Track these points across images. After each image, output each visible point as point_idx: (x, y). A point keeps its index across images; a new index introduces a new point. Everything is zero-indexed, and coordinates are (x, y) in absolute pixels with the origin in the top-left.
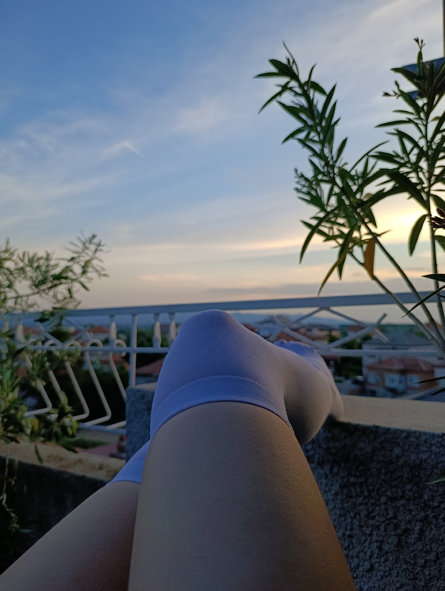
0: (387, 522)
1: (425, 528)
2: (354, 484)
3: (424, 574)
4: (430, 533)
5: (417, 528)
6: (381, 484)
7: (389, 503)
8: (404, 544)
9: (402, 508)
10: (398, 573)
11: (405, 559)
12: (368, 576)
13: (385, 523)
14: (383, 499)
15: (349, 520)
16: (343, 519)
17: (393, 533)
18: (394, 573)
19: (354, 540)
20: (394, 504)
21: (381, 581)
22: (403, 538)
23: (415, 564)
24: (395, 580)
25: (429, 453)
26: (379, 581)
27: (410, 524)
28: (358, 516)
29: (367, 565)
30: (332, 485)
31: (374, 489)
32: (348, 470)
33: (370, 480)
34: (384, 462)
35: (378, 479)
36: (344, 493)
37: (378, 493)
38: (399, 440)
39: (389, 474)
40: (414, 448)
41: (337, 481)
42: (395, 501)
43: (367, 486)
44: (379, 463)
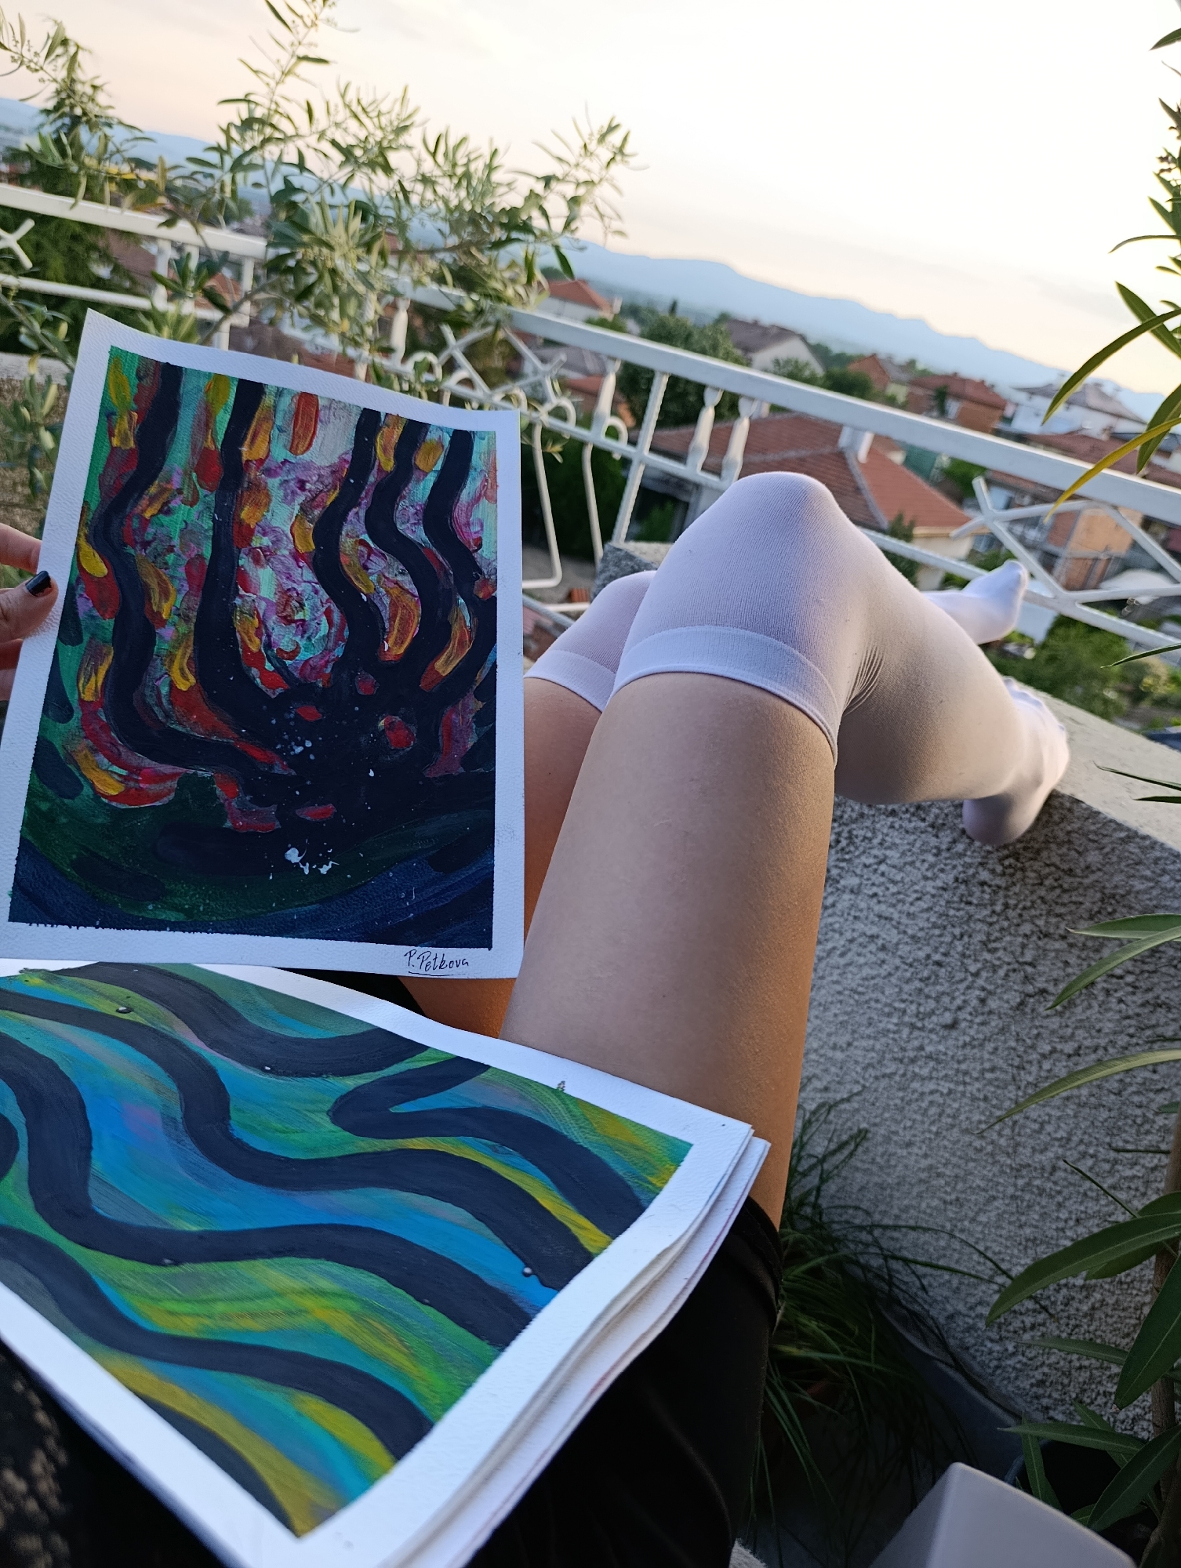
0: (1016, 966)
2: (983, 884)
3: (1041, 1067)
4: (1084, 1011)
6: (1033, 902)
7: (1034, 938)
8: (1028, 1010)
9: (1053, 954)
10: (996, 1049)
11: (1018, 1034)
12: (941, 1033)
13: (1011, 967)
14: (1027, 928)
15: (948, 939)
16: (937, 932)
17: (1016, 987)
18: (990, 1046)
19: (942, 972)
20: (1040, 943)
21: (960, 1049)
22: (1032, 1000)
23: (1033, 1047)
24: (987, 1057)
25: (1152, 884)
27: (1055, 985)
28: (966, 939)
29: (948, 1018)
30: (942, 871)
31: (1016, 906)
32: (983, 857)
33: (1016, 889)
34: (1058, 868)
35: (1032, 892)
36: (959, 892)
37: (1021, 915)
38: (1105, 841)
39: (1058, 891)
40: (1128, 865)
41: (954, 867)
42: (1046, 940)
43: (1006, 896)
44: (1048, 865)
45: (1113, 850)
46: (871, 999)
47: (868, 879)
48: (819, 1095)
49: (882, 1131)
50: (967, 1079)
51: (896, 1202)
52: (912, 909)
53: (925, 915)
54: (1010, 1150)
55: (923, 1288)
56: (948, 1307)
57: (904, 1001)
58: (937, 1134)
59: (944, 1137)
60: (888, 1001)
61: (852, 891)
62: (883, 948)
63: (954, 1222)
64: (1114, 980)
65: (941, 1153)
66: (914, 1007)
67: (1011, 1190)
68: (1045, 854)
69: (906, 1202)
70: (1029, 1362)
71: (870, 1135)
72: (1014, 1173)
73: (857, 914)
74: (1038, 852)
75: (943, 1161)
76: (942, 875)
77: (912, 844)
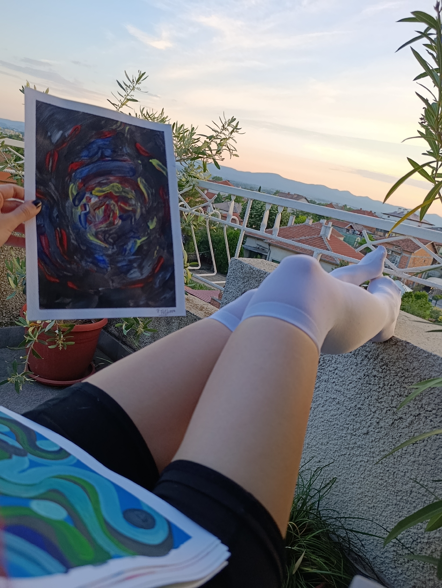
0: (390, 408)
1: (415, 422)
2: (375, 376)
3: (402, 449)
4: (417, 426)
5: (409, 420)
6: (394, 383)
7: (396, 397)
8: (396, 426)
10: (384, 442)
11: (393, 436)
12: (363, 437)
13: (388, 409)
14: (393, 393)
15: (363, 399)
16: (359, 396)
17: (390, 417)
19: (362, 412)
20: (398, 399)
21: (371, 443)
22: (397, 422)
23: (399, 441)
24: (381, 446)
25: (439, 374)
26: (370, 442)
27: (406, 415)
28: (369, 398)
29: (365, 431)
30: (359, 372)
31: (388, 384)
32: (374, 366)
33: (388, 378)
34: (403, 369)
35: (394, 379)
36: (366, 380)
37: (390, 388)
38: (420, 358)
39: (404, 378)
40: (429, 367)
41: (363, 370)
42: (401, 397)
43: (384, 381)
44: (399, 368)
45: (423, 361)
46: (335, 424)
47: (331, 376)
48: (317, 464)
49: (342, 478)
50: (374, 455)
51: (349, 508)
52: (349, 387)
53: (354, 389)
54: (393, 484)
55: (362, 545)
56: (373, 553)
57: (347, 424)
58: (364, 478)
59: (367, 480)
60: (342, 425)
61: (325, 381)
62: (338, 403)
63: (373, 516)
64: (428, 412)
65: (365, 487)
66: (352, 426)
67: (395, 502)
68: (397, 364)
69: (353, 508)
70: (408, 578)
71: (337, 480)
72: (396, 493)
73: (328, 390)
74: (395, 362)
75: (367, 490)
76: (359, 373)
77: (347, 362)
